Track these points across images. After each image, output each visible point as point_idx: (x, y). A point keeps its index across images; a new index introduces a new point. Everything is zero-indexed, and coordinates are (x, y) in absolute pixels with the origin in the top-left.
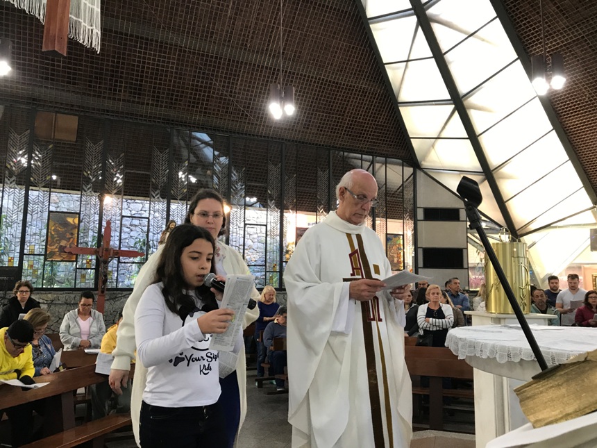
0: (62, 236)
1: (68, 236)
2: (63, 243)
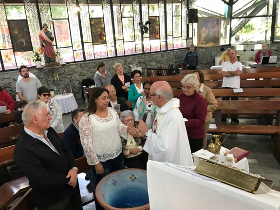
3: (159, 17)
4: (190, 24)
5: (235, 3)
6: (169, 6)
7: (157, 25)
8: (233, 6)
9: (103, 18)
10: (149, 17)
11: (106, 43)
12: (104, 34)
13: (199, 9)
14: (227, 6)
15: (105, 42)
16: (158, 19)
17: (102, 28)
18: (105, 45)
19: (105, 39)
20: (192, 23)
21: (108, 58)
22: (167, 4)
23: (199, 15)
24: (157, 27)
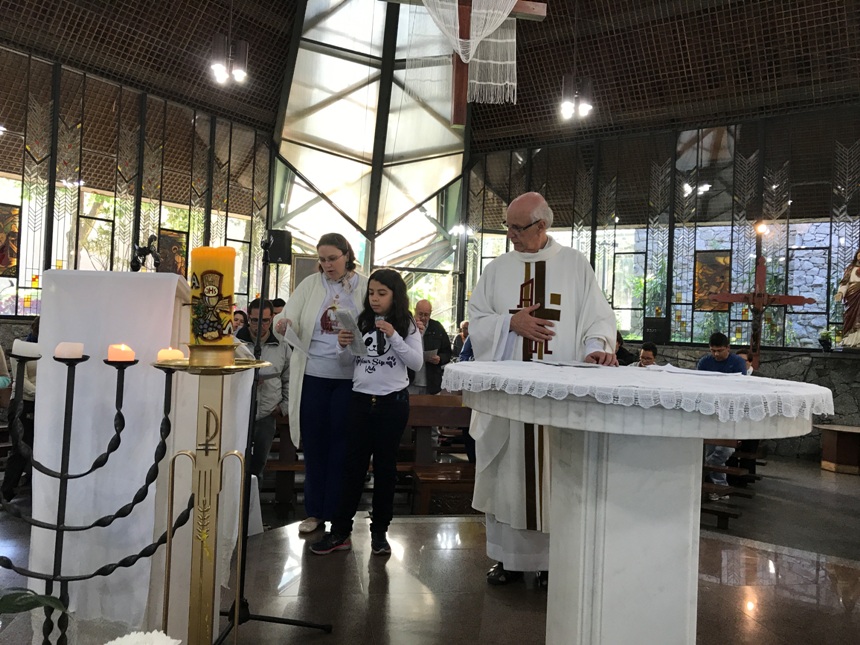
0: (711, 281)
1: (719, 279)
2: (713, 289)
3: (188, 234)
4: (273, 267)
5: (380, 233)
6: (216, 217)
7: (179, 252)
8: (376, 239)
9: (20, 208)
10: (160, 229)
11: (17, 276)
12: (15, 249)
13: (295, 234)
14: (364, 239)
15: (14, 273)
16: (184, 239)
17: (12, 234)
18: (14, 280)
19: (15, 263)
20: (278, 263)
21: (16, 317)
22: (213, 211)
23: (296, 249)
24: (179, 259)
